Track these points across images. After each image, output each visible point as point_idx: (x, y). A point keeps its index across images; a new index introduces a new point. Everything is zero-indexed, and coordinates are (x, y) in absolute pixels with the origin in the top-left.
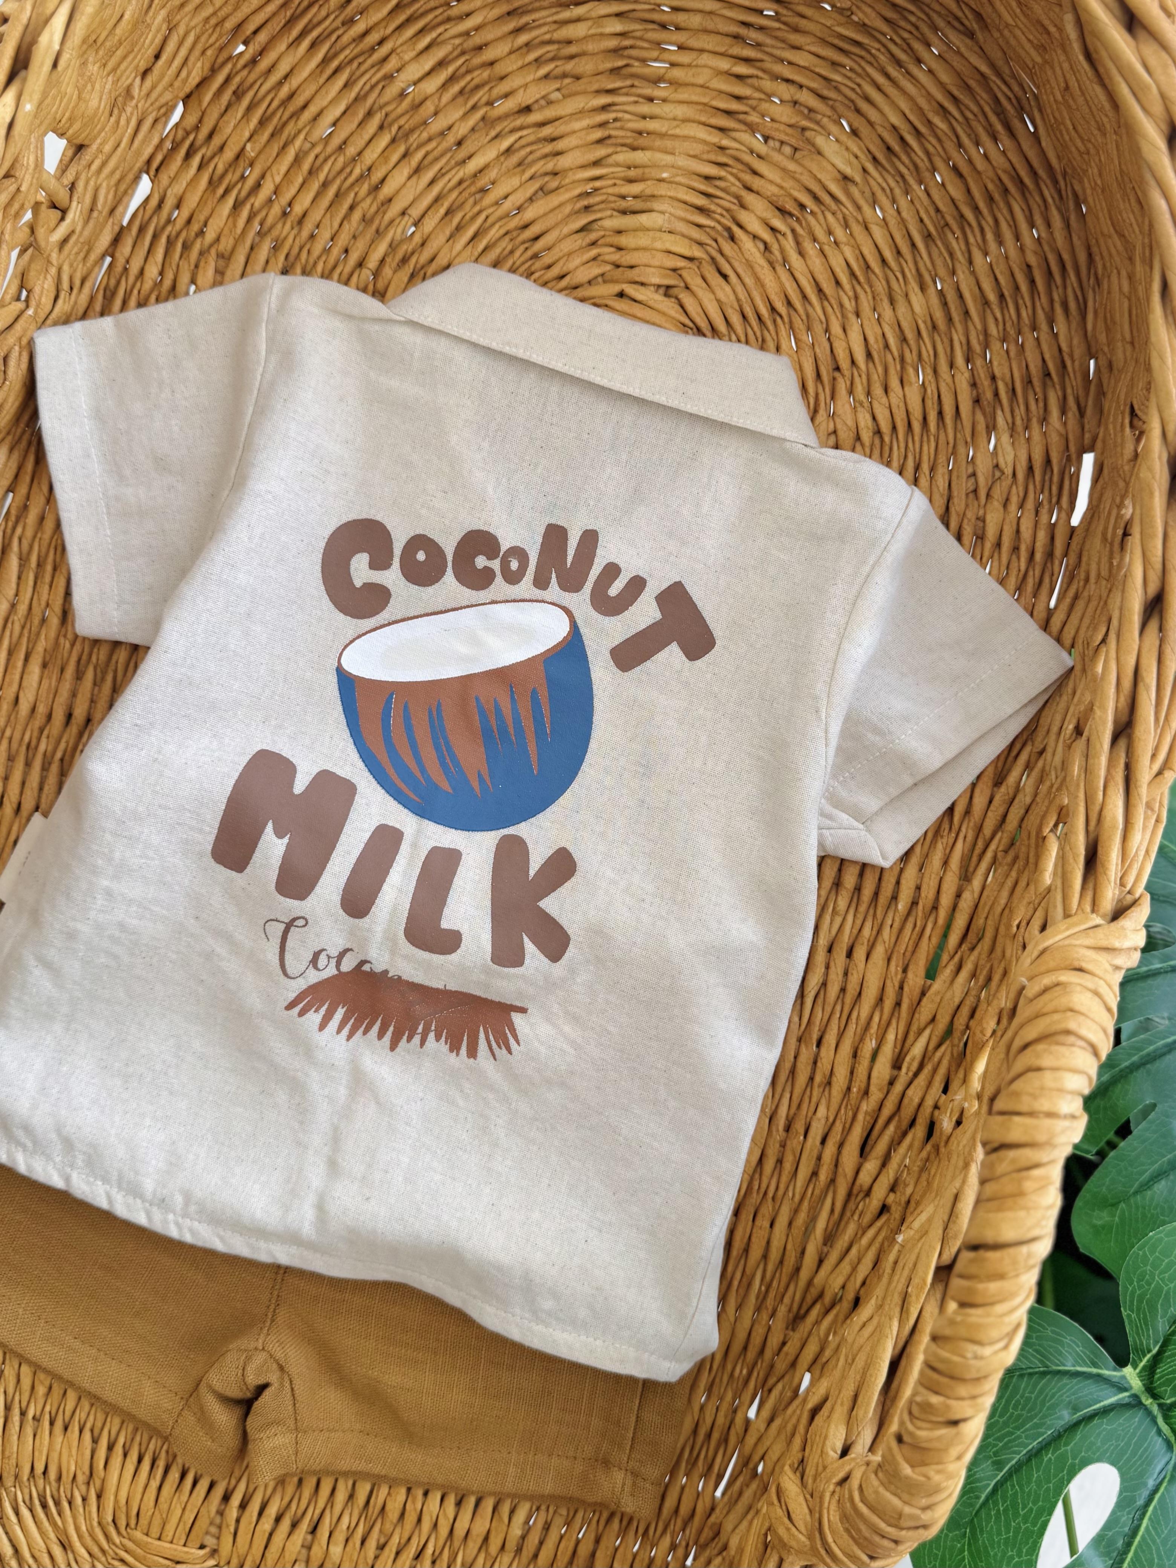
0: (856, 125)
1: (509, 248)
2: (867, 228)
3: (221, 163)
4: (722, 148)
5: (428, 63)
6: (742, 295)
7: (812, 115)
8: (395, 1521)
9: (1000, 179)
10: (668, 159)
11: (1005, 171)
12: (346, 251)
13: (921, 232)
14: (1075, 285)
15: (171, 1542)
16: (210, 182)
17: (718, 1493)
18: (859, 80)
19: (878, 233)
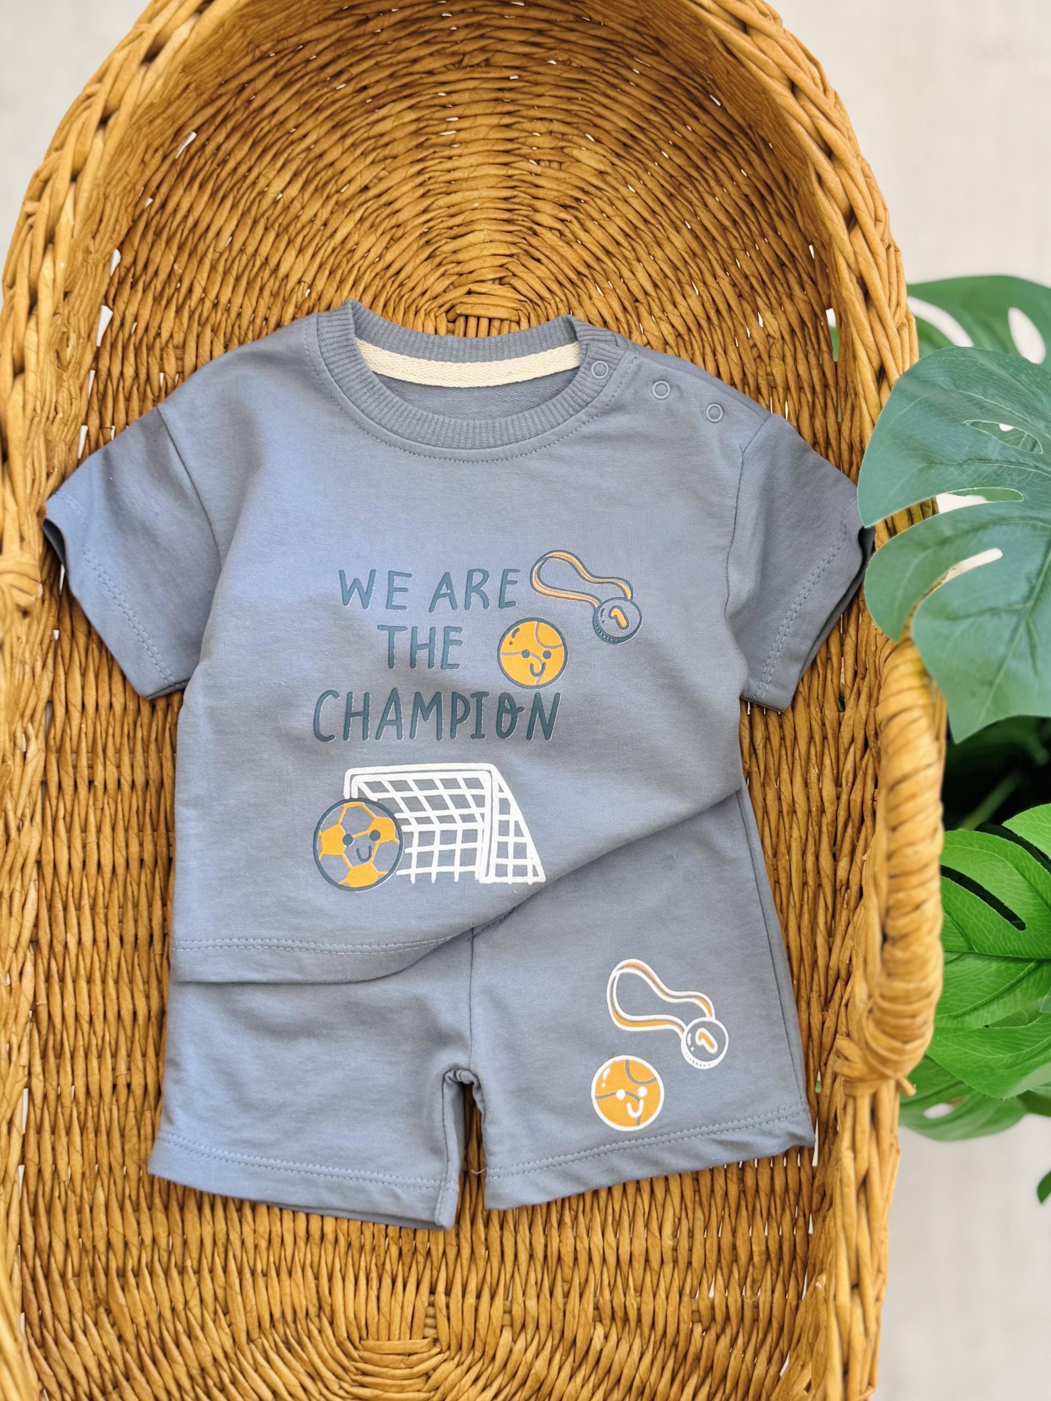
0: (597, 135)
1: (381, 284)
2: (626, 202)
3: (158, 284)
4: (510, 177)
5: (287, 175)
6: (554, 269)
7: (565, 137)
8: (571, 1265)
9: (707, 143)
10: (475, 194)
11: (710, 137)
12: (266, 319)
13: (664, 194)
14: (782, 199)
15: (399, 1339)
16: (155, 300)
17: (815, 1163)
18: (590, 105)
19: (635, 203)
